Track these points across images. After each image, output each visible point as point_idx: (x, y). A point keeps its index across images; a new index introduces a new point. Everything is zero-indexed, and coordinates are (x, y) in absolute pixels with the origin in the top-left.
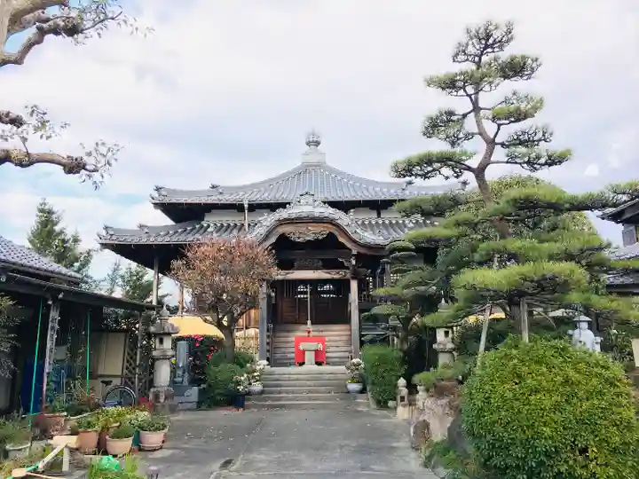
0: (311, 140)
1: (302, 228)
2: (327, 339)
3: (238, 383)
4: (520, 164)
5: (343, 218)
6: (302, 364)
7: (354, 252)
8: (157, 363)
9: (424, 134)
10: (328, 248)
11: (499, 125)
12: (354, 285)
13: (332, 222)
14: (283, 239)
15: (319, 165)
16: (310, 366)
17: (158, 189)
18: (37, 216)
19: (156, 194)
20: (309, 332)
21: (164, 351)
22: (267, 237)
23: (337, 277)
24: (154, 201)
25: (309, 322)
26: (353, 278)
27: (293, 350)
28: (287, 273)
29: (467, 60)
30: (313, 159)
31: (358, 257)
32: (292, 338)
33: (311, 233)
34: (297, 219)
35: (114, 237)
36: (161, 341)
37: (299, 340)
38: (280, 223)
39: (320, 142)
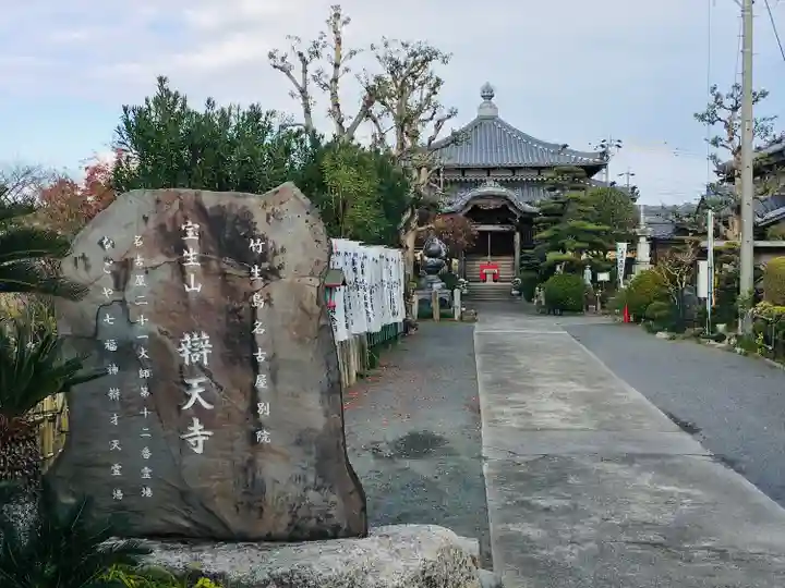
0: (486, 93)
1: (487, 201)
2: (500, 266)
5: (513, 194)
6: (485, 281)
7: (518, 216)
10: (502, 213)
12: (517, 235)
13: (505, 198)
15: (493, 118)
16: (490, 283)
20: (489, 261)
22: (466, 205)
23: (507, 229)
25: (489, 255)
26: (517, 231)
27: (479, 273)
28: (477, 227)
30: (488, 112)
31: (521, 219)
32: (478, 264)
33: (493, 205)
34: (484, 196)
37: (483, 267)
38: (474, 198)
39: (492, 96)
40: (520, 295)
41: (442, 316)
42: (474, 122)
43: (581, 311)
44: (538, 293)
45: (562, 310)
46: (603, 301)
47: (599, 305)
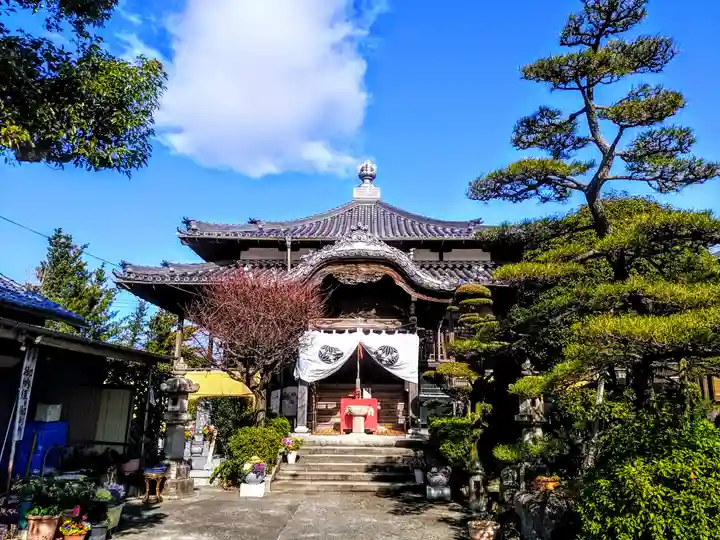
4: (647, 180)
6: (348, 432)
9: (516, 144)
11: (622, 128)
13: (388, 262)
16: (358, 435)
17: (187, 222)
18: (49, 249)
19: (183, 227)
21: (178, 414)
22: (311, 278)
23: (392, 327)
24: (182, 235)
28: (334, 322)
29: (581, 42)
30: (367, 194)
34: (345, 258)
35: (132, 277)
38: (327, 262)
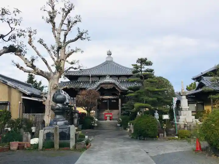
0: (109, 53)
1: (106, 85)
2: (113, 113)
3: (92, 123)
5: (117, 83)
6: (106, 120)
7: (120, 92)
8: (74, 119)
10: (113, 90)
12: (120, 100)
13: (114, 84)
14: (102, 88)
15: (111, 61)
16: (108, 121)
20: (108, 112)
21: (76, 116)
23: (115, 98)
25: (108, 109)
26: (120, 98)
27: (104, 116)
30: (109, 59)
31: (121, 93)
34: (105, 83)
36: (75, 114)
37: (106, 114)
38: (101, 84)
39: (111, 54)
40: (121, 126)
41: (61, 146)
42: (104, 63)
43: (156, 137)
44: (129, 125)
45: (144, 137)
46: (167, 131)
47: (165, 133)
